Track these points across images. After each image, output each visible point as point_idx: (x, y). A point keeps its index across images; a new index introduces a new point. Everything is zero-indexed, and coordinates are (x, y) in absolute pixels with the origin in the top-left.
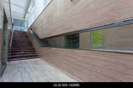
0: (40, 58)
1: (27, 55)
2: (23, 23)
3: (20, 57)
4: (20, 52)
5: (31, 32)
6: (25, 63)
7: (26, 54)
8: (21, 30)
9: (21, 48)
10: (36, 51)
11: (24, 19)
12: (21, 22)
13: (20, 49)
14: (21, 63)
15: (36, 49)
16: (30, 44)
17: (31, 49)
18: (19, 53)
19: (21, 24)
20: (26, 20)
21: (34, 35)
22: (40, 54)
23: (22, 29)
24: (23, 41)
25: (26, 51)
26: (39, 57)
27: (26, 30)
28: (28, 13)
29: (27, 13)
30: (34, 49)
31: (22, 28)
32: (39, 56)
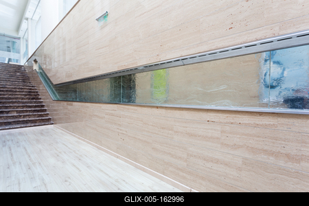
0: (55, 124)
1: (25, 119)
2: (14, 43)
3: (9, 123)
4: (8, 112)
5: (36, 67)
6: (20, 134)
7: (24, 117)
8: (10, 60)
9: (11, 105)
10: (46, 110)
11: (18, 34)
12: (8, 39)
13: (6, 107)
14: (10, 134)
15: (48, 106)
16: (34, 95)
17: (36, 106)
18: (5, 115)
19: (10, 44)
20: (22, 37)
21: (42, 74)
22: (55, 117)
23: (12, 58)
24: (15, 88)
25: (23, 111)
26: (52, 122)
27: (23, 62)
28: (27, 19)
29: (24, 20)
30: (43, 106)
31: (13, 55)
32: (54, 120)
